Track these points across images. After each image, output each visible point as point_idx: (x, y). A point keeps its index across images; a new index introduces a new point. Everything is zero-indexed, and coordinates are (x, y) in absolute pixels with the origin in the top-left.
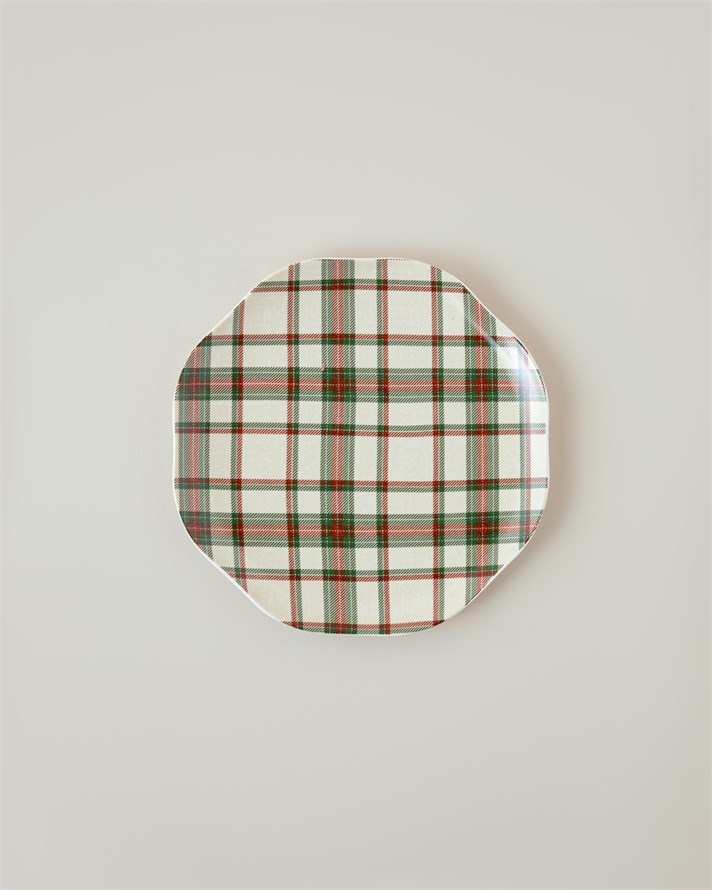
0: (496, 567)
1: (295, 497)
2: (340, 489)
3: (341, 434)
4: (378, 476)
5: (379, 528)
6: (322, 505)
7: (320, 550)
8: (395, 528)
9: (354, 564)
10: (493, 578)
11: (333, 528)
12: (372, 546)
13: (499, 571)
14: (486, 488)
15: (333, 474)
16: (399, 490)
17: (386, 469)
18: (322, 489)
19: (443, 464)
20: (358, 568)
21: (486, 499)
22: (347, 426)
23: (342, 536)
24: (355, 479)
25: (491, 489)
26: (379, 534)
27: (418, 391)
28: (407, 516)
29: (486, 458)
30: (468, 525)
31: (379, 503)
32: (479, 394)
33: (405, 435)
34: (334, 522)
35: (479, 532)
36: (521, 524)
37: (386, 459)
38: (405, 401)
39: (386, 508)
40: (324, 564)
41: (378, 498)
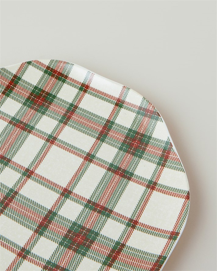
0: (168, 143)
1: (34, 256)
2: (50, 222)
3: (10, 201)
4: (57, 192)
5: (95, 210)
6: (53, 240)
7: (85, 259)
8: (101, 199)
9: (111, 240)
10: (174, 147)
11: (75, 241)
12: (105, 221)
13: (171, 141)
14: (109, 130)
15: (35, 221)
16: (76, 184)
17: (55, 185)
18: (41, 234)
19: (76, 148)
20: (116, 238)
21: (116, 133)
22: (8, 194)
23: (85, 238)
24: (49, 208)
25: (111, 126)
26: (99, 212)
27: (17, 138)
28: (98, 187)
29: (89, 121)
30: (128, 152)
31: (76, 201)
32: (44, 105)
33: (41, 161)
34: (71, 238)
35: (137, 147)
36: (145, 115)
37: (49, 181)
38: (18, 149)
39: (83, 198)
40: (98, 261)
41: (73, 200)
